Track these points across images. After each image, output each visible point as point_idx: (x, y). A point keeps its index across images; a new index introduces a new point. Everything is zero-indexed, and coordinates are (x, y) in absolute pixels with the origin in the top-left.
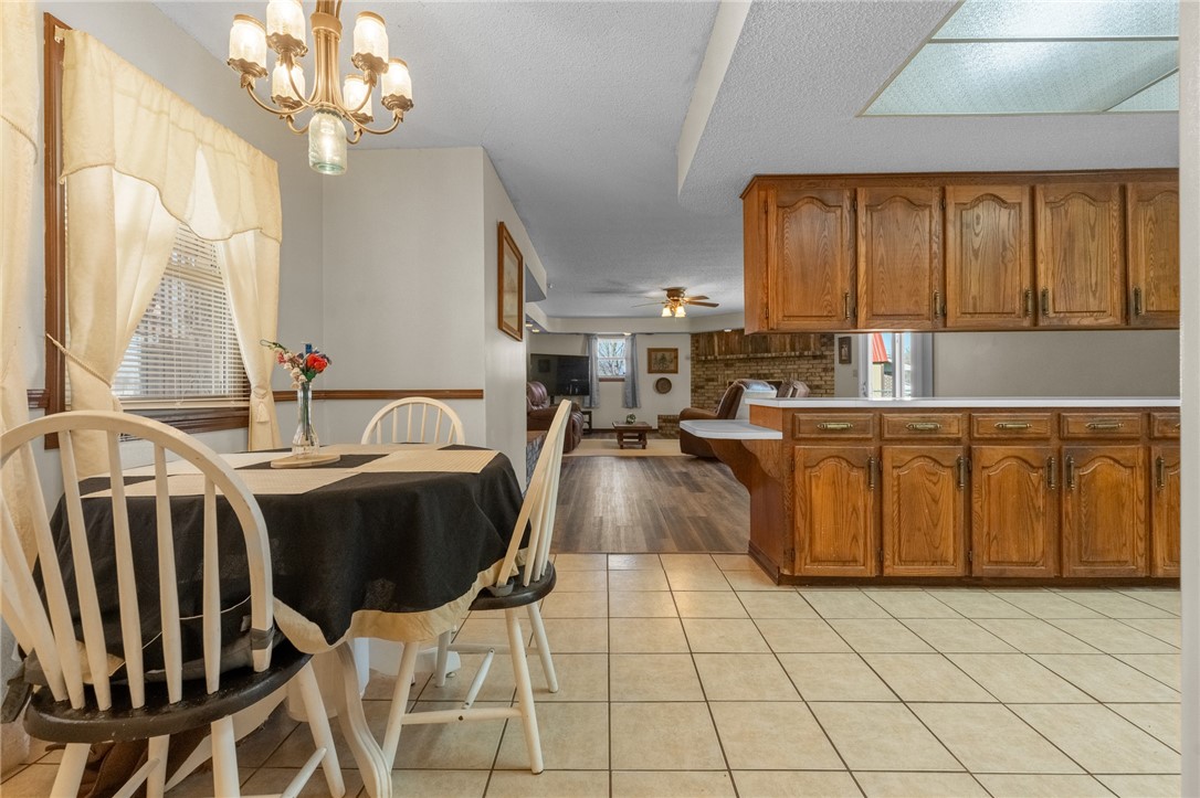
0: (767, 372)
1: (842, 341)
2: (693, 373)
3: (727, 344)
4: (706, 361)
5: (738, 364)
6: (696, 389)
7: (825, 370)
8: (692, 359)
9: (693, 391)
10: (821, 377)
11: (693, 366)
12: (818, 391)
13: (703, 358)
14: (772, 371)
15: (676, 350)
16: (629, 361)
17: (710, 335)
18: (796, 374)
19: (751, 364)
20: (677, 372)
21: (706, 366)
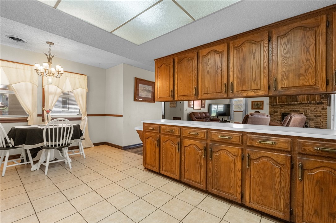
0: (297, 109)
3: (281, 99)
4: (274, 105)
5: (286, 106)
6: (271, 115)
7: (323, 109)
8: (270, 104)
10: (321, 112)
11: (270, 107)
12: (319, 118)
13: (272, 104)
14: (299, 109)
15: (263, 101)
16: (244, 105)
17: (276, 97)
18: (309, 111)
19: (290, 106)
20: (263, 109)
21: (274, 107)
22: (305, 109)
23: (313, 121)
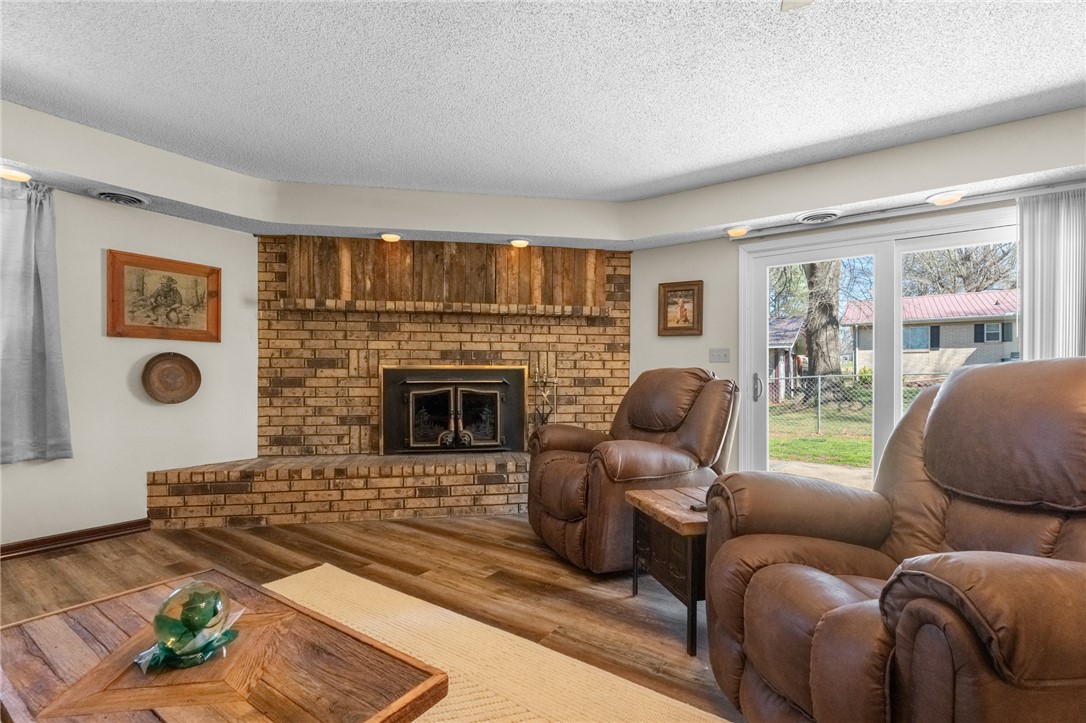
0: (485, 347)
1: (669, 292)
2: (264, 343)
3: (379, 274)
4: (311, 313)
5: (407, 327)
6: (273, 387)
7: (611, 348)
8: (264, 305)
9: (263, 392)
10: (604, 362)
11: (266, 324)
12: (597, 390)
14: (497, 347)
15: (214, 274)
17: (327, 246)
18: (552, 355)
19: (443, 328)
20: (217, 339)
21: (310, 325)
22: (530, 347)
23: (572, 409)
